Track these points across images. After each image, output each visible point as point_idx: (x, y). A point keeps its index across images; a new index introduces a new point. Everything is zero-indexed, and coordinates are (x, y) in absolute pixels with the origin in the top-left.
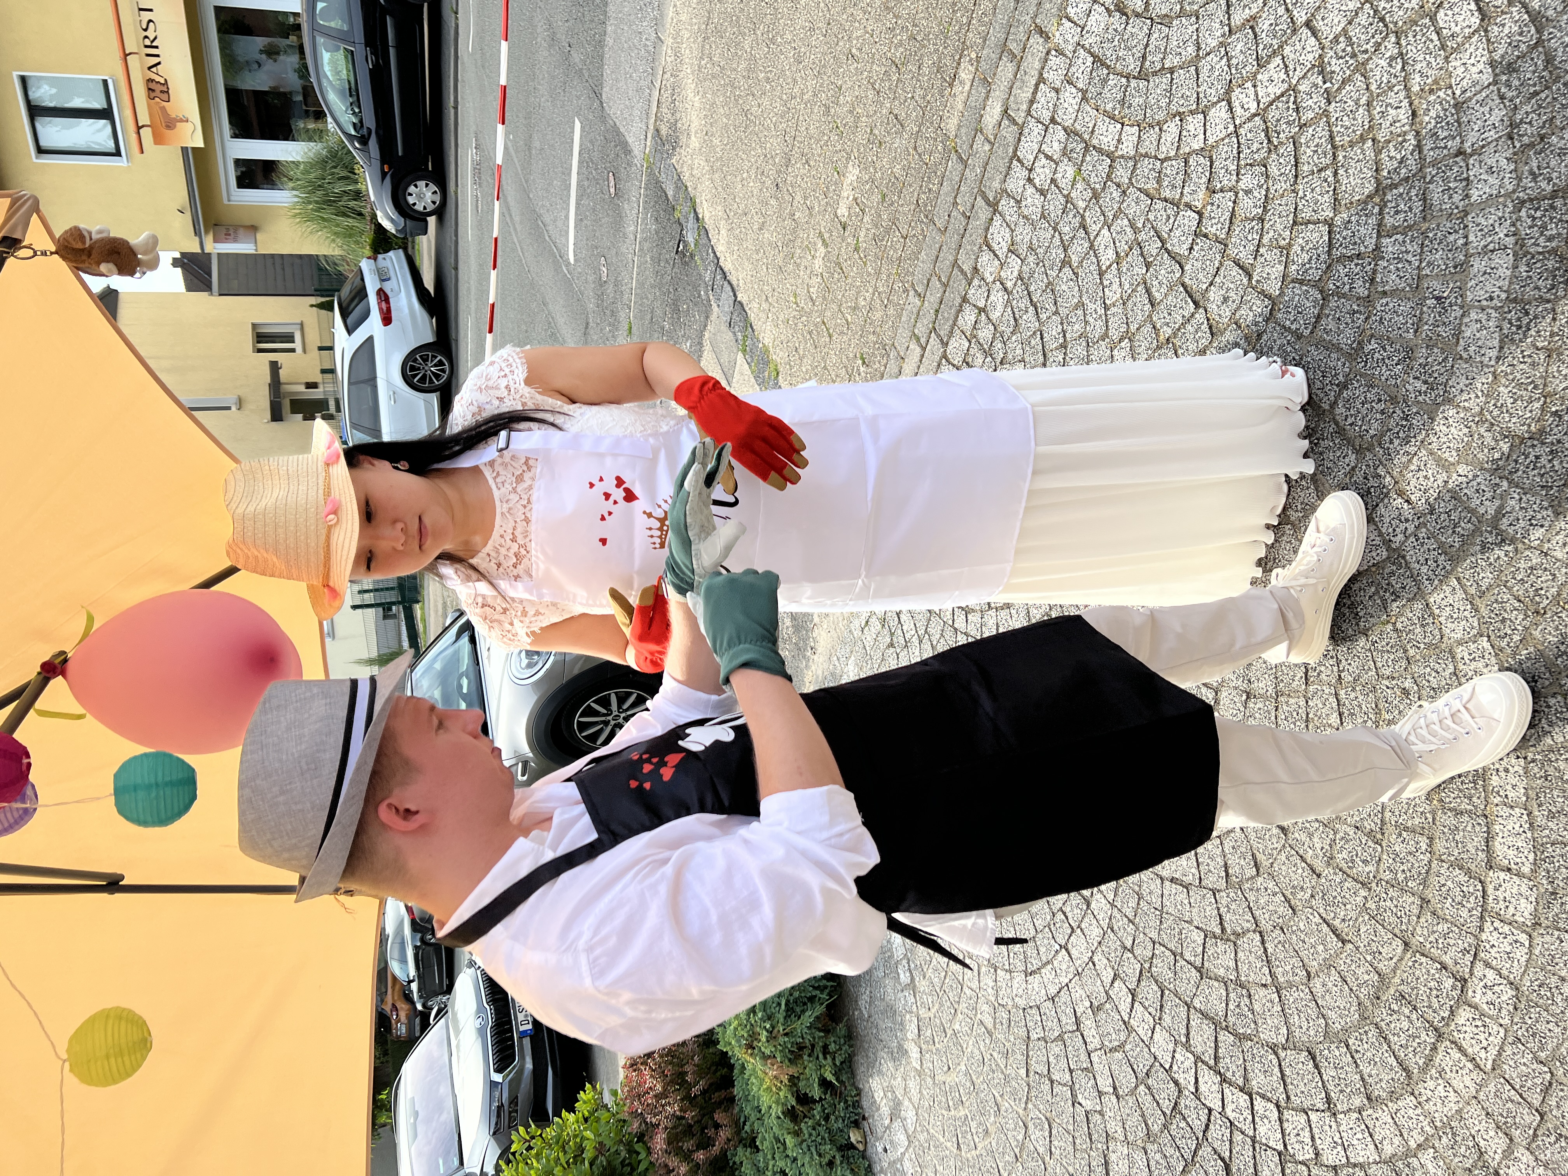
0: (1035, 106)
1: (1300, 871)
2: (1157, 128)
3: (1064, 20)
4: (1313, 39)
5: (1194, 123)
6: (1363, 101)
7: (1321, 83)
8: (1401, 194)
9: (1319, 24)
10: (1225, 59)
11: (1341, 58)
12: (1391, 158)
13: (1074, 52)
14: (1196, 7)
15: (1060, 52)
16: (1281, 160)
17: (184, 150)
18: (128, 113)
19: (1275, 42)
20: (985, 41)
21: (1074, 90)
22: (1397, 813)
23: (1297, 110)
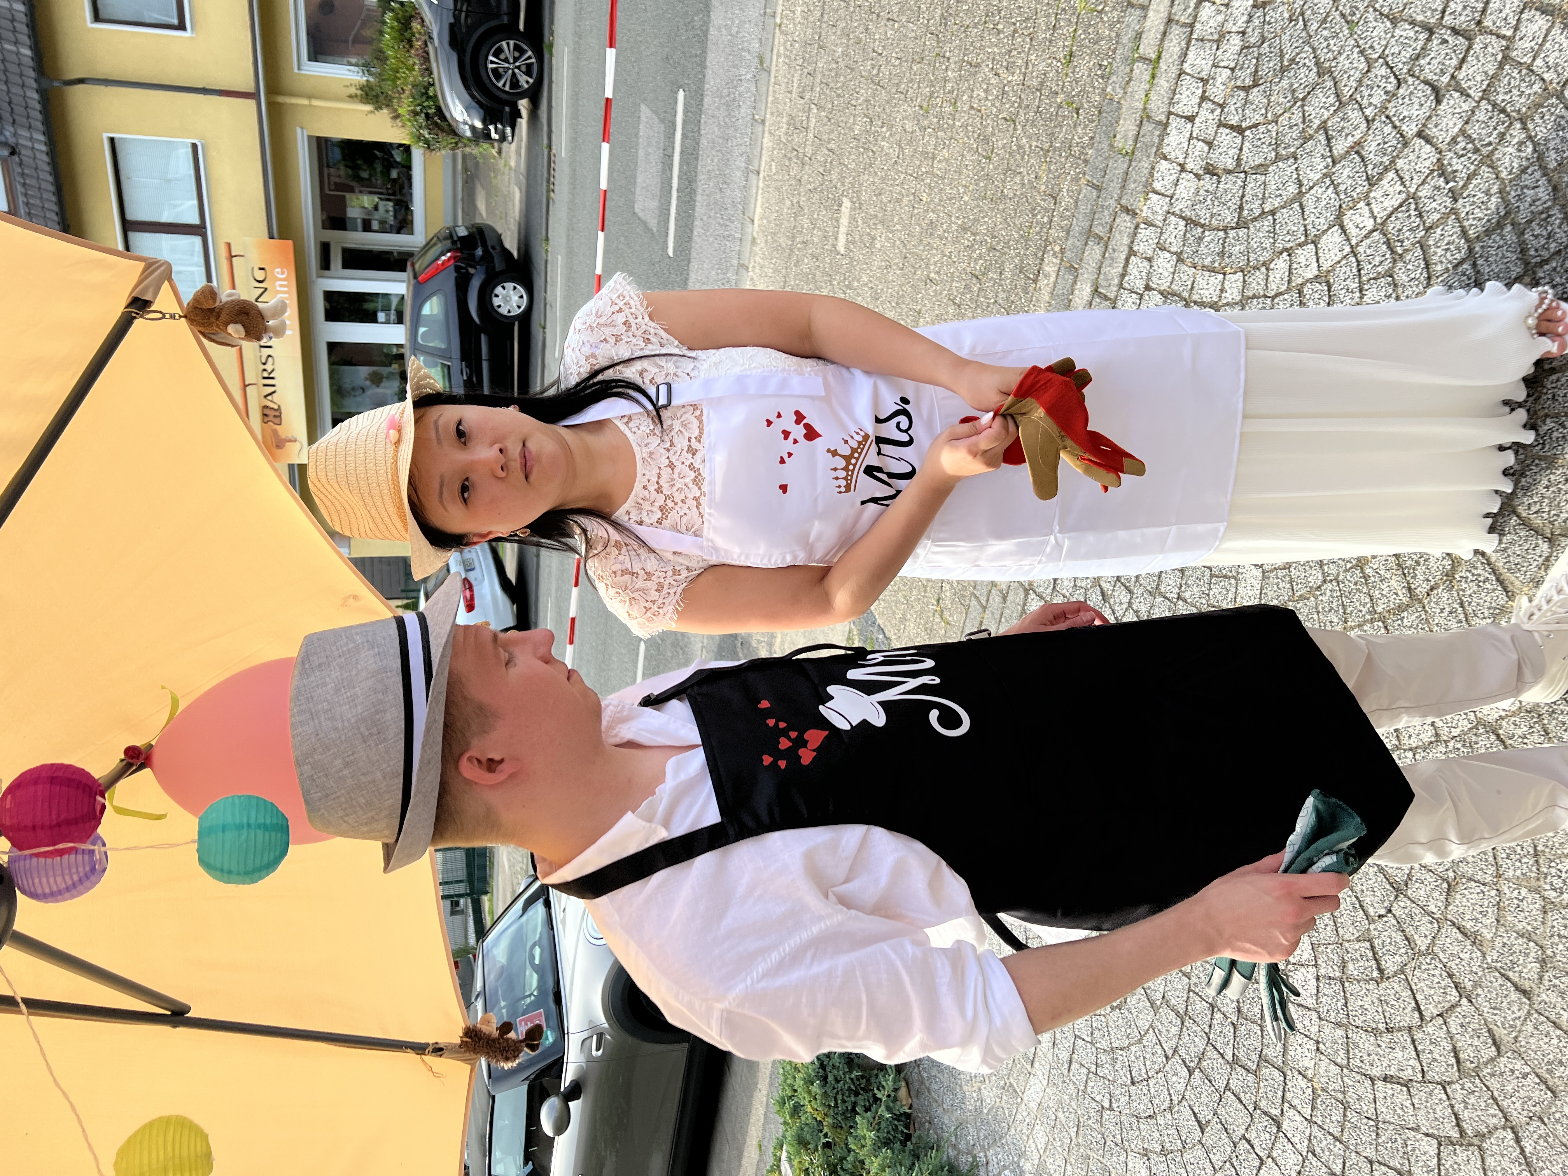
0: (1127, 278)
2: (1263, 269)
3: (1151, 195)
4: (1428, 146)
5: (1305, 255)
6: (1495, 189)
7: (1443, 185)
8: (1555, 269)
9: (1432, 131)
10: (1331, 188)
11: (1462, 156)
12: (1536, 237)
13: (1165, 220)
14: (1292, 150)
15: (1149, 224)
16: (1409, 267)
17: (291, 467)
19: (1385, 159)
20: (1068, 233)
21: (1167, 255)
23: (1420, 216)
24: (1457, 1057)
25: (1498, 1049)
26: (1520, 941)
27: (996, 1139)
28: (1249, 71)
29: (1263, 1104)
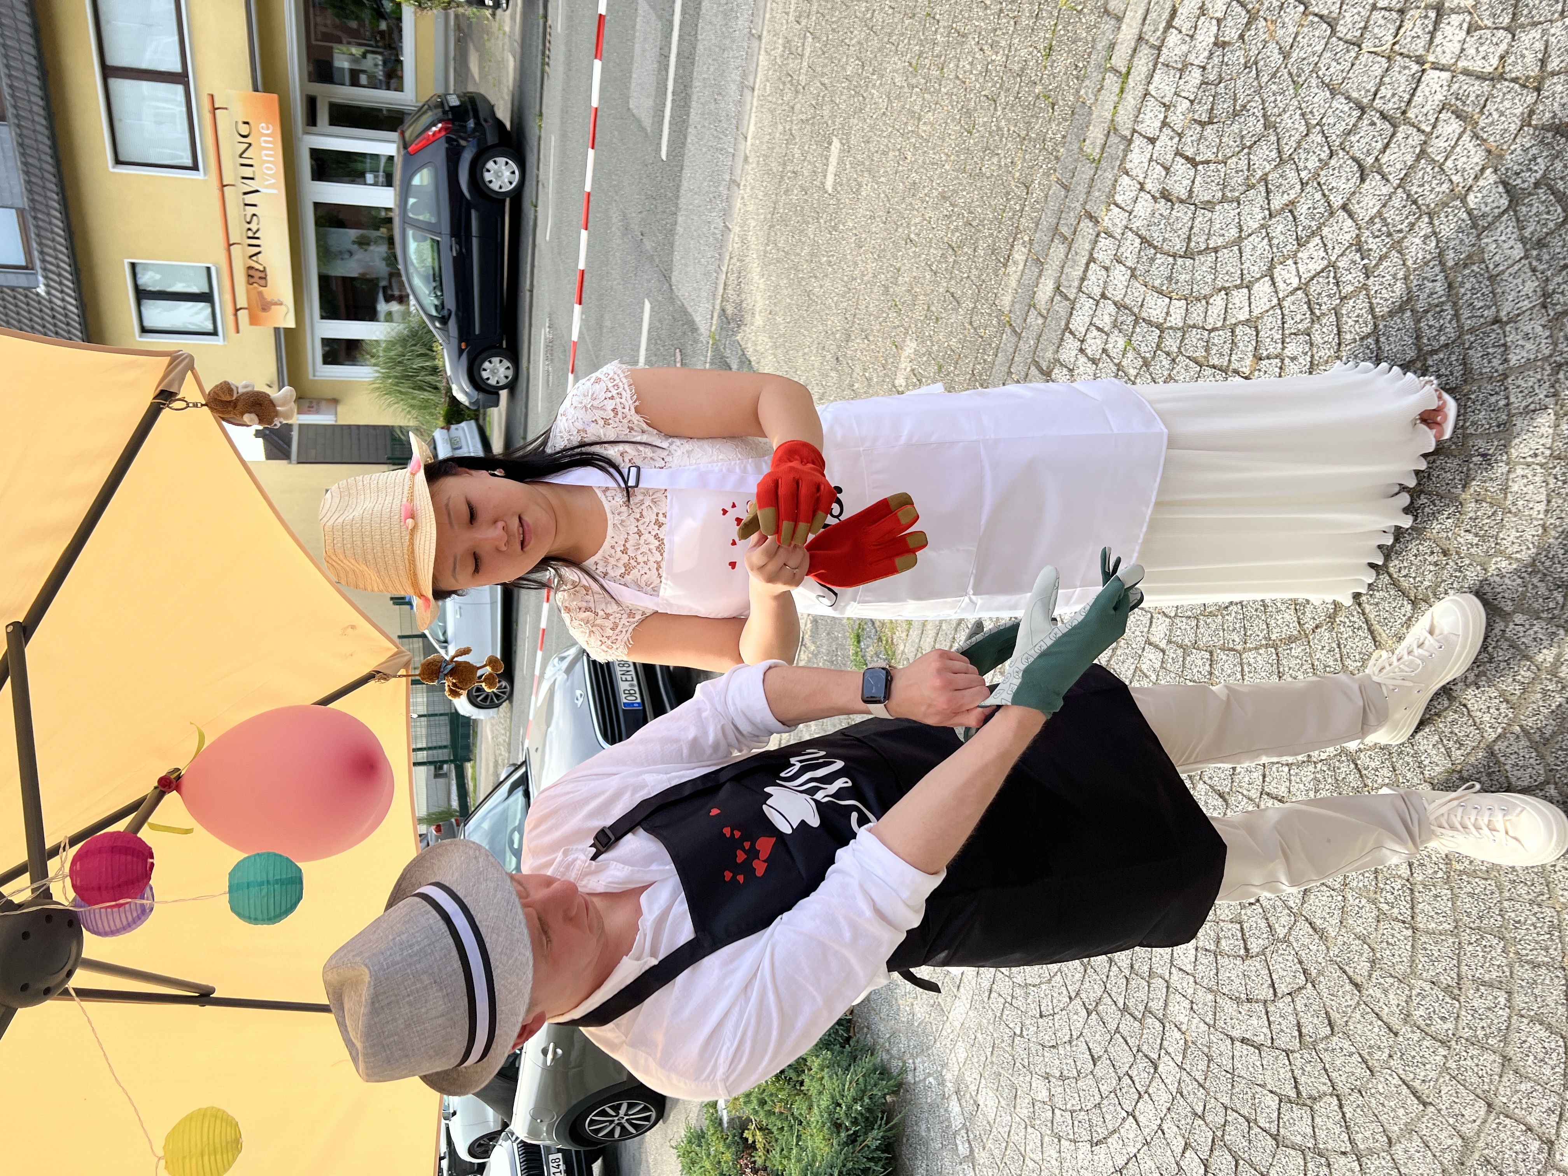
0: (1086, 283)
1: (1376, 1030)
2: (1204, 302)
3: (1112, 206)
4: (1350, 221)
5: (1239, 297)
6: (1401, 275)
7: (1359, 260)
8: (1442, 360)
9: (1354, 207)
10: (1266, 240)
11: (1377, 237)
12: (1430, 327)
13: (1123, 234)
14: (1237, 194)
15: (1110, 235)
16: (1324, 330)
17: (277, 330)
18: (228, 297)
19: (1313, 224)
20: (1037, 225)
21: (1123, 268)
22: (1473, 967)
23: (1337, 284)
24: (1300, 1031)
25: (1332, 1029)
26: (1357, 942)
27: (923, 1049)
28: (1205, 107)
29: (1144, 1048)
